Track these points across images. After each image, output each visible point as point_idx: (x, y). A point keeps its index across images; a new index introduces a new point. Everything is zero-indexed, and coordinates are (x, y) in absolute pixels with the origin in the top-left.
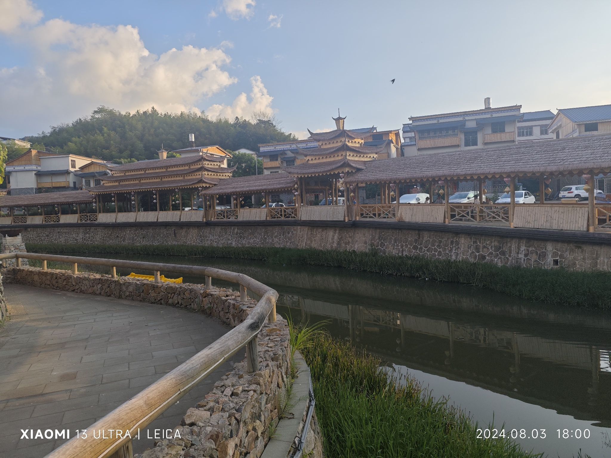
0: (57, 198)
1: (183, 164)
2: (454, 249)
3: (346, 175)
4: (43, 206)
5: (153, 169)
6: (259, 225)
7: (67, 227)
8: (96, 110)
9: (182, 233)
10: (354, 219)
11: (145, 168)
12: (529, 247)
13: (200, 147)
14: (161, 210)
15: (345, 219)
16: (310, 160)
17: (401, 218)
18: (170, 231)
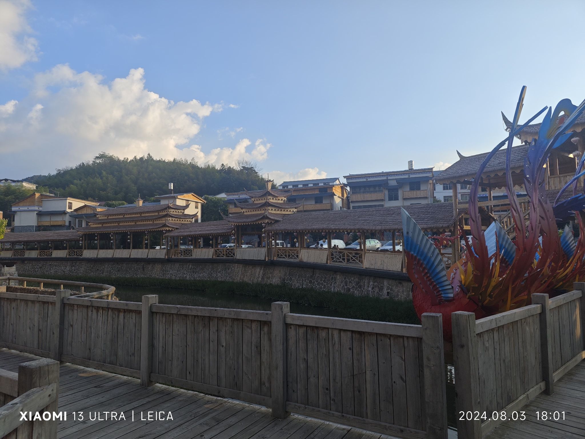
0: (52, 236)
1: (153, 211)
2: (333, 283)
3: (267, 225)
4: (39, 242)
5: (130, 215)
6: (207, 262)
7: (57, 260)
8: (98, 156)
9: (149, 267)
10: (272, 259)
11: (124, 213)
12: (374, 282)
13: (177, 194)
14: (134, 248)
15: (265, 258)
16: (245, 212)
17: (301, 259)
18: (140, 265)
